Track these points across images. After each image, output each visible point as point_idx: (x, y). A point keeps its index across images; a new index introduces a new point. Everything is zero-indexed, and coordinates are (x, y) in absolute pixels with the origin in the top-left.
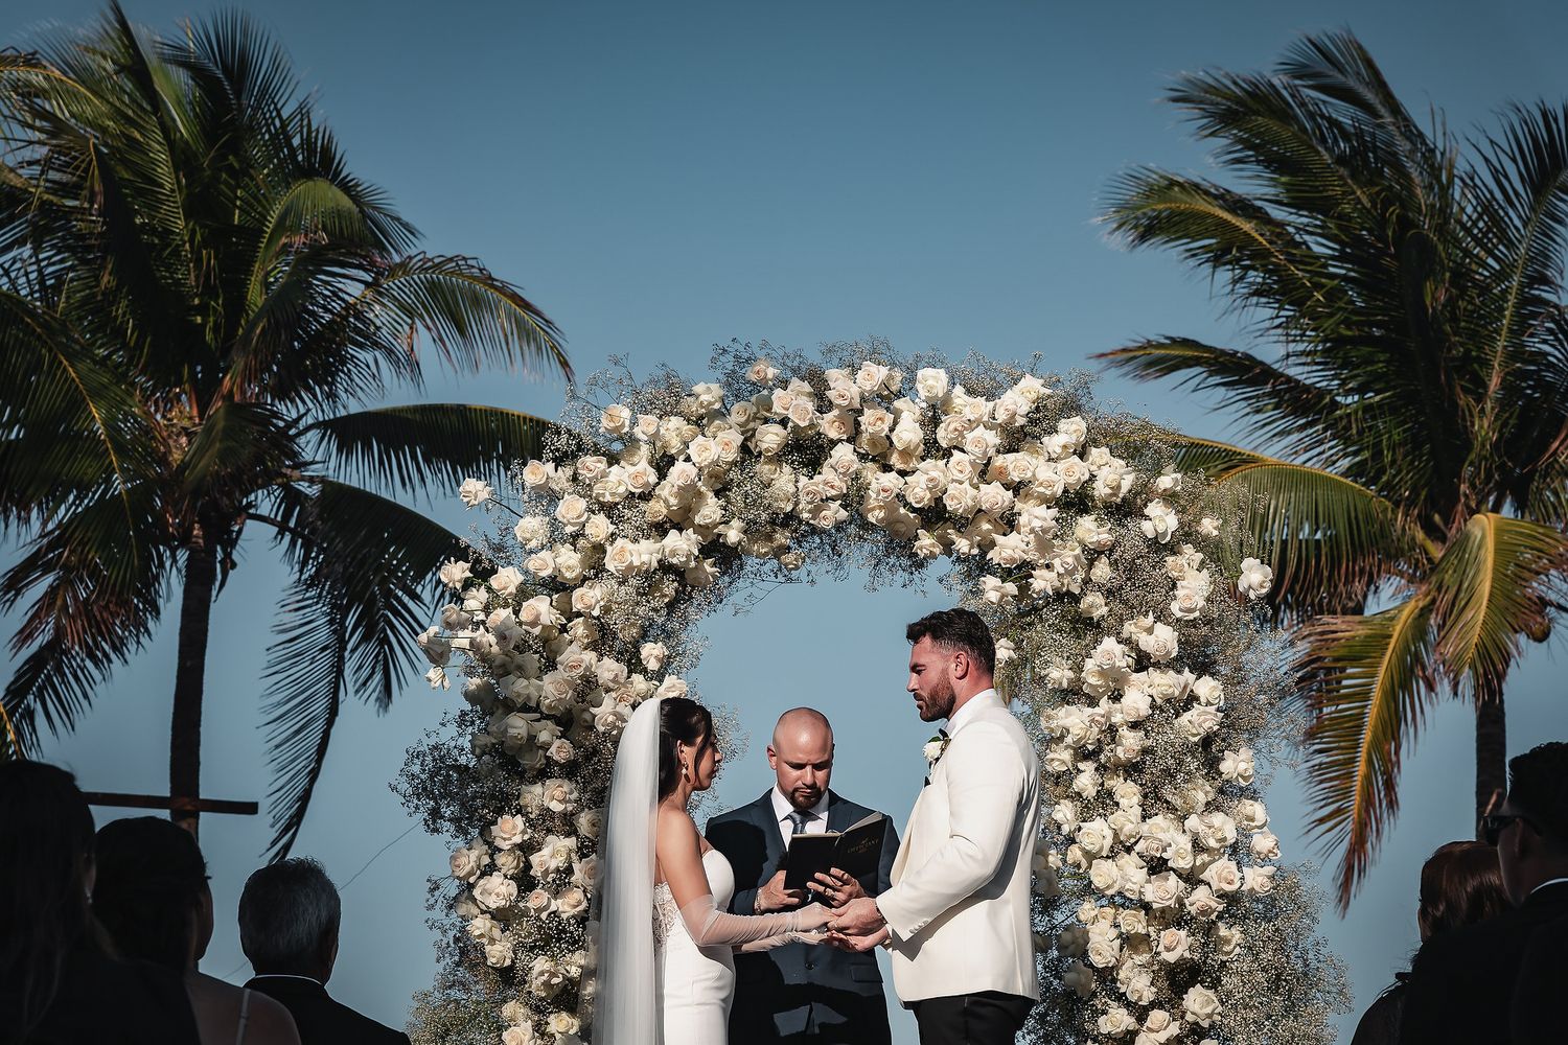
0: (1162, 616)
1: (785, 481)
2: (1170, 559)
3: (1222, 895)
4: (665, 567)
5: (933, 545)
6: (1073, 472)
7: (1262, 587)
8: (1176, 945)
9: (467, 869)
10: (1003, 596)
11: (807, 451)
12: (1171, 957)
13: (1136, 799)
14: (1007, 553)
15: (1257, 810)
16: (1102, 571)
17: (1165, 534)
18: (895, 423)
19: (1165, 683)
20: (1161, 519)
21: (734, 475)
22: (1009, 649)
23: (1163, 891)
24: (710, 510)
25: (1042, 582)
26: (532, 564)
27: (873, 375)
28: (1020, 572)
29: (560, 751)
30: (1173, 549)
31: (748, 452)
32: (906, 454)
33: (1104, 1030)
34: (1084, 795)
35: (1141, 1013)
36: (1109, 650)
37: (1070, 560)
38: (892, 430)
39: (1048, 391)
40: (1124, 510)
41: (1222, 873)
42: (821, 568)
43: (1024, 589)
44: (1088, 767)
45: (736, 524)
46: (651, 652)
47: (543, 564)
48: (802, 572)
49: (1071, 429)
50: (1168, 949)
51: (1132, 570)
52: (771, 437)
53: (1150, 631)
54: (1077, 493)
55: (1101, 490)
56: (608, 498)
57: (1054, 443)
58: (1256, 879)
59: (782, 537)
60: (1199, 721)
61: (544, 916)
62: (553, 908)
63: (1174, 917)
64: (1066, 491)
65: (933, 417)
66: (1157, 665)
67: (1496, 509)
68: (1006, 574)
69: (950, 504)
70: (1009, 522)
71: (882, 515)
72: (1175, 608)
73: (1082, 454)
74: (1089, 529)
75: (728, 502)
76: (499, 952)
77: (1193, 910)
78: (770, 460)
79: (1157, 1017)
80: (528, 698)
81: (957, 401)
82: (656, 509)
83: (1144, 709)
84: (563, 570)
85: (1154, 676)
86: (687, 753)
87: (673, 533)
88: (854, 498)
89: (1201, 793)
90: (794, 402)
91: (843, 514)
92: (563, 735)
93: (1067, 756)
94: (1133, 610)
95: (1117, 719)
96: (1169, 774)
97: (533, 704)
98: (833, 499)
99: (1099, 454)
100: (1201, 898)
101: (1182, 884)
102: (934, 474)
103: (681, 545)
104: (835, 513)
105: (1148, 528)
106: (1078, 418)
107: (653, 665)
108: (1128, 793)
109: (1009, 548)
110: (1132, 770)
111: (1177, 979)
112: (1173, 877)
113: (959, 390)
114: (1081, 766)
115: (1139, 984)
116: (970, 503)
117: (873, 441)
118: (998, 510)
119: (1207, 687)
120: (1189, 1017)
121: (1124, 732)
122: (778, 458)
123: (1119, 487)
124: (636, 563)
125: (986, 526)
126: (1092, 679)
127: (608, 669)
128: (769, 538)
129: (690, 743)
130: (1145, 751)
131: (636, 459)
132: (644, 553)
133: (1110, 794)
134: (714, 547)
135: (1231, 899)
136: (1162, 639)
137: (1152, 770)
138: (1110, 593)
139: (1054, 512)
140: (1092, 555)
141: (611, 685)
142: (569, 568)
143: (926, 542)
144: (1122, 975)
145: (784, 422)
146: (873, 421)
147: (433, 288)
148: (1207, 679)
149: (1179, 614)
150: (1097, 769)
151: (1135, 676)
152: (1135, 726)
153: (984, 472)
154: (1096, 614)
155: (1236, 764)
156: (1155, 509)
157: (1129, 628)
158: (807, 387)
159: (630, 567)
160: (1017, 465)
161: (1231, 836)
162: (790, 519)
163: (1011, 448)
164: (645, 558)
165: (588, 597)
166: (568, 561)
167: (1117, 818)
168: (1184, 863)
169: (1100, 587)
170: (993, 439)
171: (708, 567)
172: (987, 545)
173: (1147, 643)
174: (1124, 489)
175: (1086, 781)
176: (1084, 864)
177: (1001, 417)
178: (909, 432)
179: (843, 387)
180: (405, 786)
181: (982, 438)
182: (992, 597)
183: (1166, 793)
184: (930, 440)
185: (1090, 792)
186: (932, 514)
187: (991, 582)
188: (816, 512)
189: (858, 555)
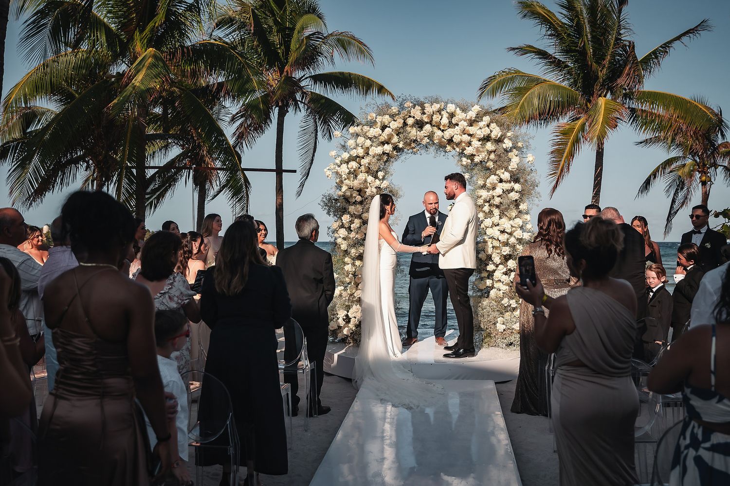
0: (506, 169)
1: (413, 132)
2: (510, 154)
3: (518, 239)
4: (384, 153)
6: (486, 131)
7: (532, 161)
8: (506, 251)
9: (336, 227)
10: (467, 163)
11: (420, 125)
12: (505, 254)
13: (499, 213)
14: (469, 152)
15: (528, 217)
16: (492, 156)
17: (508, 148)
18: (442, 118)
19: (507, 186)
20: (508, 144)
21: (401, 131)
22: (468, 175)
23: (503, 238)
24: (395, 139)
25: (477, 159)
26: (352, 152)
27: (436, 107)
28: (471, 157)
29: (359, 198)
30: (511, 151)
31: (405, 124)
32: (444, 126)
33: (488, 269)
35: (497, 266)
36: (493, 179)
37: (484, 156)
38: (441, 120)
39: (481, 109)
40: (499, 141)
41: (518, 233)
42: (423, 151)
43: (472, 160)
44: (487, 204)
45: (401, 142)
46: (380, 174)
47: (354, 153)
48: (418, 152)
49: (486, 119)
50: (504, 252)
51: (499, 156)
52: (410, 121)
53: (503, 173)
54: (487, 136)
55: (493, 136)
56: (370, 136)
57: (481, 124)
58: (526, 236)
59: (413, 145)
60: (514, 196)
61: (354, 239)
62: (356, 237)
63: (506, 244)
64: (484, 136)
65: (452, 115)
66: (505, 182)
67: (605, 96)
68: (468, 157)
69: (454, 140)
70: (469, 144)
71: (438, 141)
72: (510, 168)
73: (488, 126)
74: (490, 146)
75: (400, 137)
76: (344, 246)
77: (510, 243)
78: (410, 127)
79: (501, 267)
81: (457, 112)
82: (382, 139)
83: (501, 192)
85: (504, 184)
86: (388, 208)
87: (386, 145)
88: (431, 136)
89: (514, 213)
90: (417, 113)
91: (428, 141)
92: (359, 195)
93: (482, 201)
94: (500, 167)
95: (494, 194)
96: (506, 208)
98: (426, 136)
99: (493, 125)
100: (512, 240)
101: (508, 236)
102: (451, 132)
103: (388, 148)
104: (426, 140)
105: (504, 146)
106: (488, 116)
107: (381, 177)
108: (496, 212)
109: (469, 151)
110: (497, 207)
111: (507, 258)
112: (506, 234)
113: (458, 109)
114: (485, 204)
115: (497, 259)
116: (459, 140)
117: (436, 122)
118: (466, 142)
119: (517, 187)
120: (508, 267)
121: (496, 198)
122: (412, 126)
123: (497, 136)
124: (377, 153)
125: (463, 144)
126: (488, 185)
127: (370, 179)
128: (410, 145)
129: (388, 205)
130: (501, 203)
131: (377, 126)
132: (379, 150)
133: (492, 212)
134: (396, 148)
135: (520, 241)
136: (506, 176)
137: (503, 207)
138: (495, 162)
139: (480, 143)
140: (490, 152)
141: (370, 183)
142: (360, 154)
143: (449, 148)
144: (493, 256)
145: (414, 117)
146: (436, 118)
147: (339, 40)
148: (517, 184)
149: (511, 169)
150: (489, 205)
151: (499, 184)
152: (498, 196)
153: (464, 132)
154: (490, 168)
155: (522, 207)
156: (506, 141)
157: (498, 172)
158: (420, 108)
159: (375, 154)
160: (472, 130)
161: (521, 224)
162: (415, 141)
163: (471, 125)
164: (379, 152)
165: (365, 162)
166: (360, 152)
167: (493, 219)
168: (509, 231)
169: (492, 160)
170: (465, 124)
171: (395, 153)
172: (464, 149)
173: (502, 177)
174: (499, 136)
175: (486, 208)
176: (485, 229)
177: (468, 118)
178: (445, 121)
179: (429, 109)
180: (322, 204)
181: (463, 124)
182: (464, 163)
183: (506, 213)
184: (450, 122)
185: (487, 211)
186: (450, 141)
187: (464, 159)
188: (422, 140)
189: (432, 149)
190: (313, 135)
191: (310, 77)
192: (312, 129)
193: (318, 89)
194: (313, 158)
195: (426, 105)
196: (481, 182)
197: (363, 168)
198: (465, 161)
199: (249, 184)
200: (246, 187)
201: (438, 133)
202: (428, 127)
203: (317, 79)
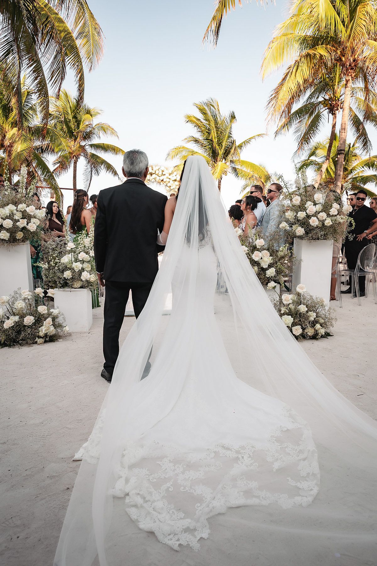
25: (172, 188)
27: (157, 168)
32: (160, 175)
42: (151, 184)
65: (163, 171)
67: (222, 162)
68: (168, 187)
81: (165, 170)
88: (155, 179)
102: (163, 178)
109: (169, 185)
146: (157, 172)
147: (102, 127)
153: (167, 178)
178: (160, 173)
179: (154, 169)
181: (167, 175)
182: (167, 189)
184: (162, 174)
186: (162, 180)
187: (167, 187)
188: (152, 180)
189: (155, 183)
190: (90, 173)
191: (89, 145)
192: (90, 170)
193: (93, 152)
194: (90, 184)
195: (153, 167)
199: (63, 196)
200: (62, 197)
201: (158, 178)
202: (154, 176)
203: (91, 146)
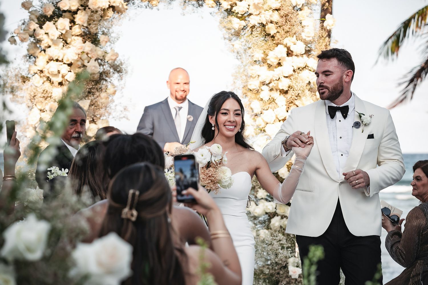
0: (299, 38)
2: (299, 12)
4: (110, 6)
5: (213, 4)
7: (332, 25)
10: (240, 26)
14: (241, 8)
16: (276, 16)
17: (300, 5)
19: (298, 62)
22: (239, 44)
25: (254, 20)
26: (61, 5)
30: (301, 9)
34: (264, 99)
36: (281, 51)
42: (163, 4)
46: (104, 40)
47: (64, 5)
51: (287, 17)
53: (294, 43)
66: (296, 55)
72: (304, 35)
74: (273, 2)
80: (59, 57)
83: (290, 71)
84: (71, 6)
85: (295, 59)
92: (71, 71)
93: (257, 83)
94: (288, 33)
95: (279, 74)
96: (298, 96)
97: (60, 59)
105: (294, 2)
107: (104, 44)
108: (281, 100)
109: (242, 6)
110: (283, 92)
119: (312, 63)
121: (281, 79)
124: (101, 6)
126: (272, 59)
127: (89, 46)
130: (290, 87)
132: (104, 2)
133: (274, 100)
136: (299, 48)
137: (291, 93)
138: (281, 25)
141: (89, 52)
142: (73, 6)
143: (211, 3)
149: (305, 38)
151: (287, 58)
152: (286, 77)
154: (272, 33)
157: (286, 41)
159: (99, 8)
164: (104, 4)
167: (277, 110)
171: (125, 6)
172: (233, 5)
173: (293, 47)
175: (265, 94)
176: (262, 125)
183: (297, 102)
185: (266, 98)
196: (259, 55)
197: (77, 30)
198: (236, 23)
